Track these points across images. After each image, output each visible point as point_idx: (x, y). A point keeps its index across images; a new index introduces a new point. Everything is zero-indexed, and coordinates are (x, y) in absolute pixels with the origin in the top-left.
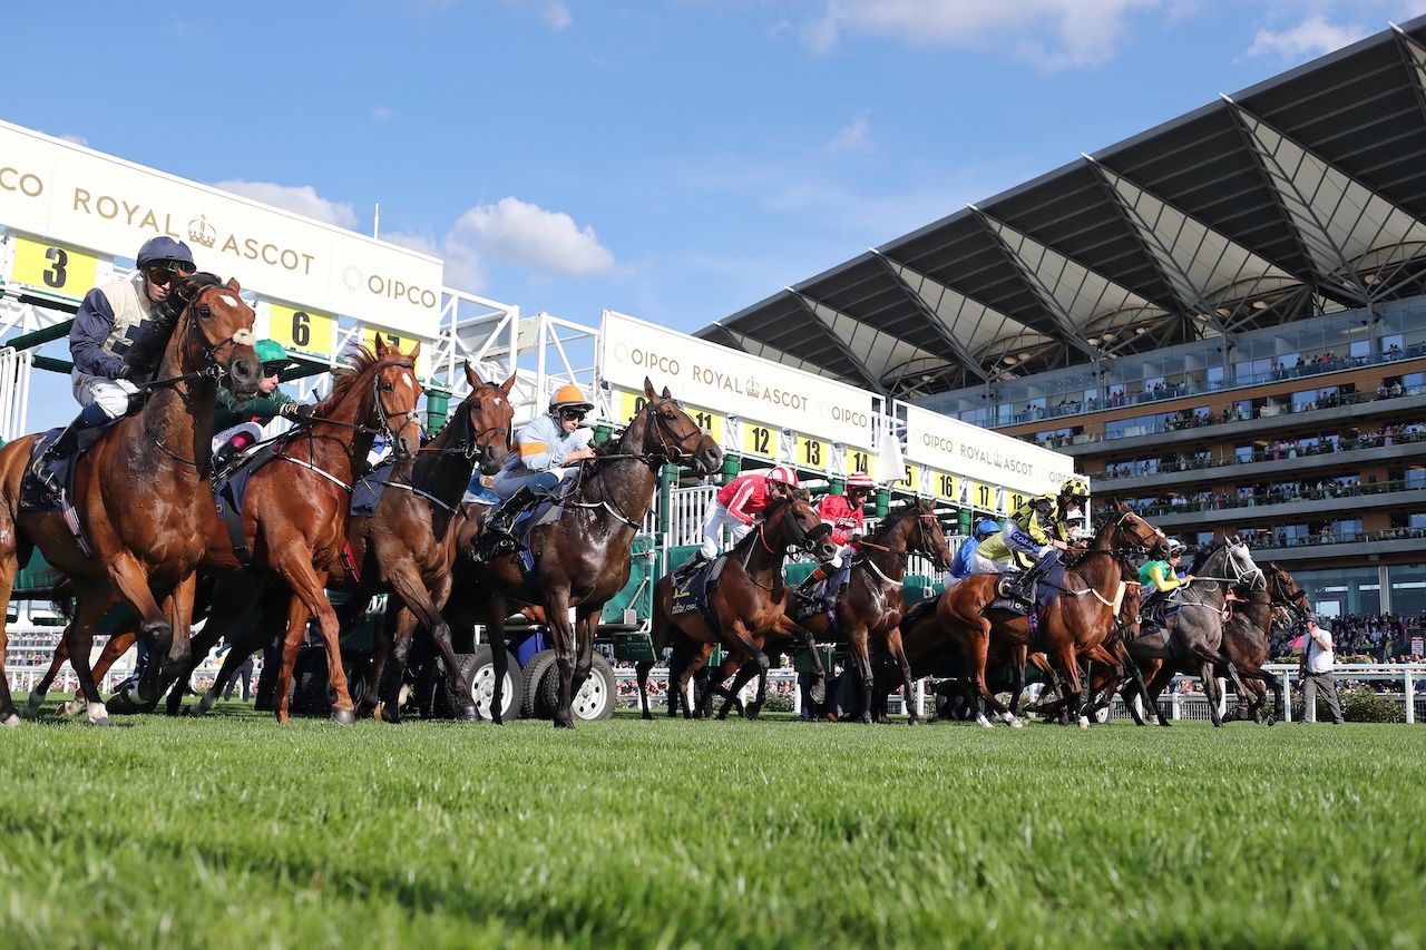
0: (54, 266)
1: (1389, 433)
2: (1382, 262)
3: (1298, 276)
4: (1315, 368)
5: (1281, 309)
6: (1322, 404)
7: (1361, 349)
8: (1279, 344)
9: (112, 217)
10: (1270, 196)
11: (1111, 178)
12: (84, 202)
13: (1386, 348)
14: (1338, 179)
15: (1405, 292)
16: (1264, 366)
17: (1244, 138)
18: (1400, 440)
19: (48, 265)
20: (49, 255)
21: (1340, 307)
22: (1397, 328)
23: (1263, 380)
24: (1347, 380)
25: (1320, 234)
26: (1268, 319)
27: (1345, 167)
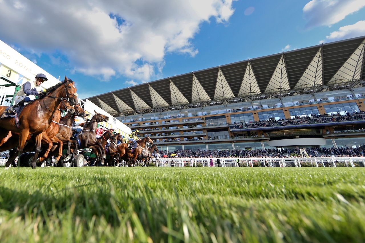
0: (9, 73)
1: (143, 129)
2: (143, 109)
3: (134, 110)
4: (135, 121)
5: (131, 113)
6: (136, 125)
7: (140, 119)
8: (131, 117)
9: (21, 67)
10: (132, 99)
11: (114, 95)
12: (17, 63)
13: (143, 119)
14: (139, 99)
15: (146, 113)
16: (129, 120)
17: (129, 92)
18: (144, 131)
19: (8, 73)
20: (8, 71)
21: (137, 114)
22: (144, 117)
23: (129, 122)
24: (139, 123)
25: (137, 105)
26: (129, 115)
27: (140, 97)
